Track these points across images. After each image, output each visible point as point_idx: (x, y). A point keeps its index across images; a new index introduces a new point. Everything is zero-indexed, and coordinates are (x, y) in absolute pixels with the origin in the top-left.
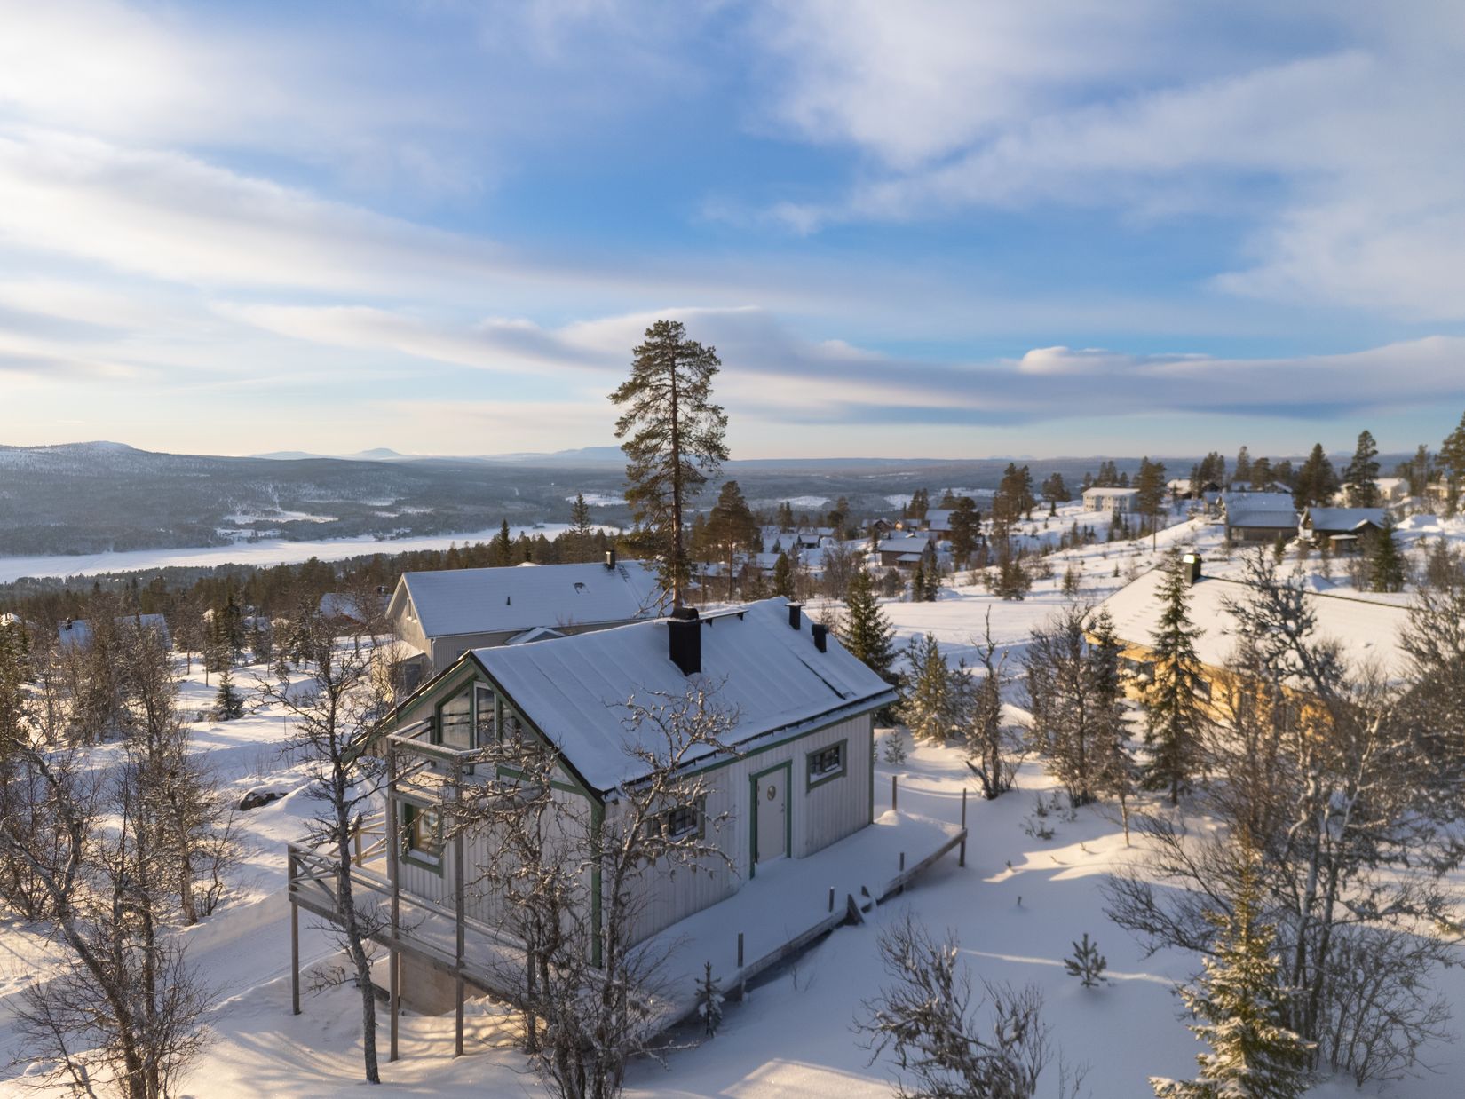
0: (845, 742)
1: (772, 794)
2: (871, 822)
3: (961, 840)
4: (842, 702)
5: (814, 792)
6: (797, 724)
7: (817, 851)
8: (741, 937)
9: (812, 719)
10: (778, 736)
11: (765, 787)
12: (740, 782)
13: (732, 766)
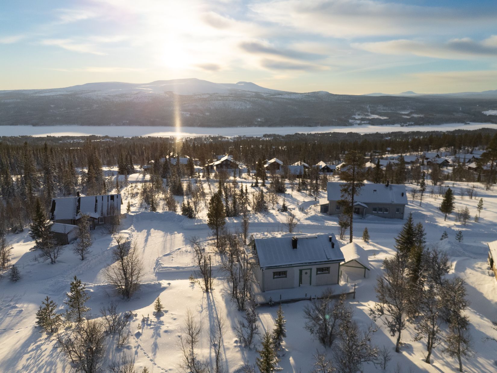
0: (330, 267)
1: (306, 273)
2: (338, 283)
3: (354, 293)
4: (327, 260)
5: (318, 275)
7: (319, 285)
8: (281, 296)
10: (308, 264)
11: (304, 272)
12: (296, 271)
13: (294, 268)
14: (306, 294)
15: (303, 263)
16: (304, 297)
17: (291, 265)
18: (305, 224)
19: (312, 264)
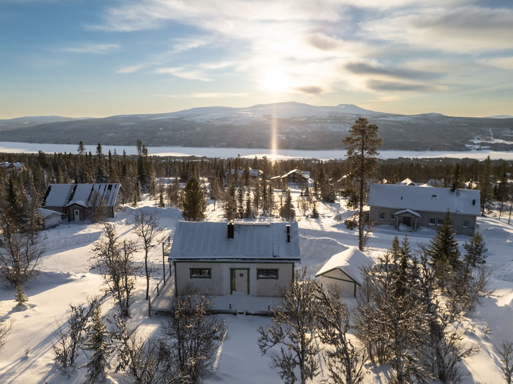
0: (278, 269)
1: (241, 275)
5: (260, 280)
6: (245, 259)
9: (253, 259)
10: (240, 261)
11: (238, 273)
12: (225, 269)
13: (222, 264)
14: (230, 304)
15: (232, 259)
16: (227, 308)
17: (215, 259)
18: (327, 231)
19: (246, 261)
